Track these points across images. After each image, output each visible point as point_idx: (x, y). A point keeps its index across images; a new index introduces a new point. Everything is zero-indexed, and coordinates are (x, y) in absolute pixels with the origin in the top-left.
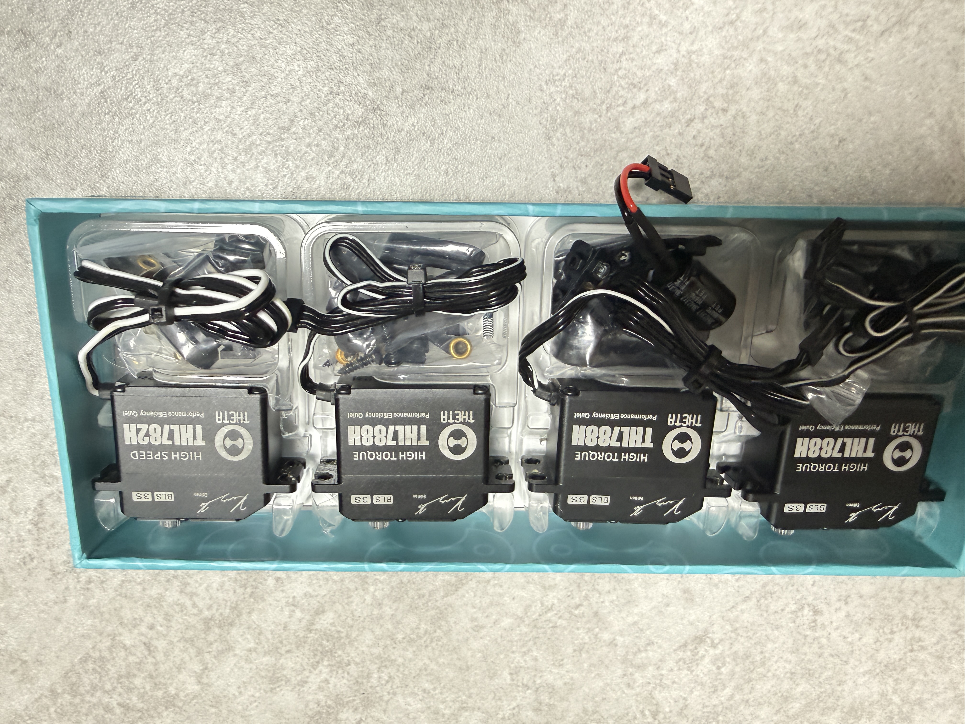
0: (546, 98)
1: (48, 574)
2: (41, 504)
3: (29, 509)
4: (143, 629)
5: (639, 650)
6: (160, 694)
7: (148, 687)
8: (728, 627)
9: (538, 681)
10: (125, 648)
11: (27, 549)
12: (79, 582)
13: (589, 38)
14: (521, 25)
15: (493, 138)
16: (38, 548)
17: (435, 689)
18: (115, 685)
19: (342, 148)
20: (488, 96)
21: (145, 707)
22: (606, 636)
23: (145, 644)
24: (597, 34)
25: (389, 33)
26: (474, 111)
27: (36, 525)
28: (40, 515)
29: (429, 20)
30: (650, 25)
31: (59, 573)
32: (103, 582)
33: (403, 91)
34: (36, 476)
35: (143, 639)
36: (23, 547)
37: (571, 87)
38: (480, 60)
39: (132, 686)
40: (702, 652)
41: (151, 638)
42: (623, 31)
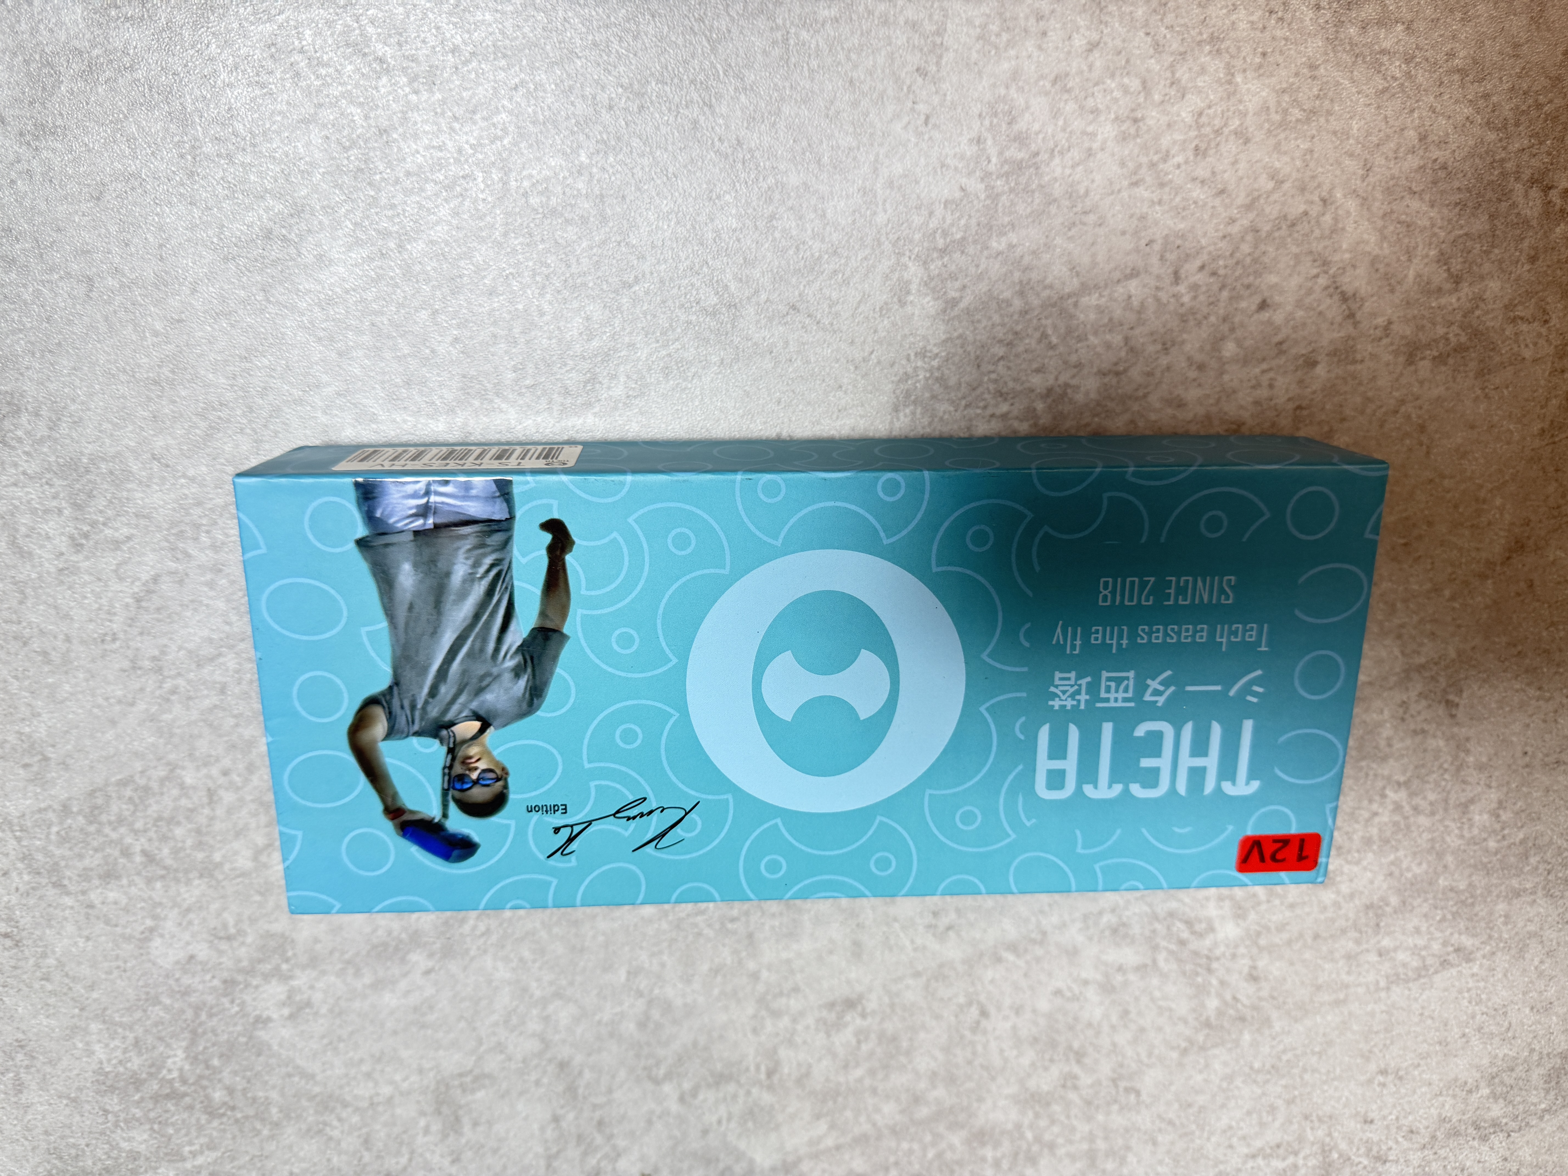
0: (909, 370)
1: (126, 664)
2: (156, 579)
3: (139, 579)
4: (215, 771)
5: (781, 994)
6: (200, 856)
7: (189, 842)
8: (886, 1000)
9: (656, 991)
10: (182, 786)
11: (115, 626)
12: (160, 687)
13: (975, 329)
14: (914, 287)
15: (841, 387)
16: (128, 629)
17: (534, 961)
18: (149, 826)
19: (679, 330)
20: (852, 342)
21: (175, 866)
22: (751, 965)
23: (209, 790)
24: (985, 328)
25: (777, 235)
26: (832, 352)
27: (138, 600)
28: (149, 592)
29: (823, 240)
30: (1039, 341)
31: (140, 668)
32: (189, 698)
33: (768, 300)
34: (167, 544)
35: (210, 784)
36: (110, 621)
37: (939, 369)
38: (860, 302)
39: (170, 835)
40: (848, 1018)
41: (220, 786)
42: (1010, 337)
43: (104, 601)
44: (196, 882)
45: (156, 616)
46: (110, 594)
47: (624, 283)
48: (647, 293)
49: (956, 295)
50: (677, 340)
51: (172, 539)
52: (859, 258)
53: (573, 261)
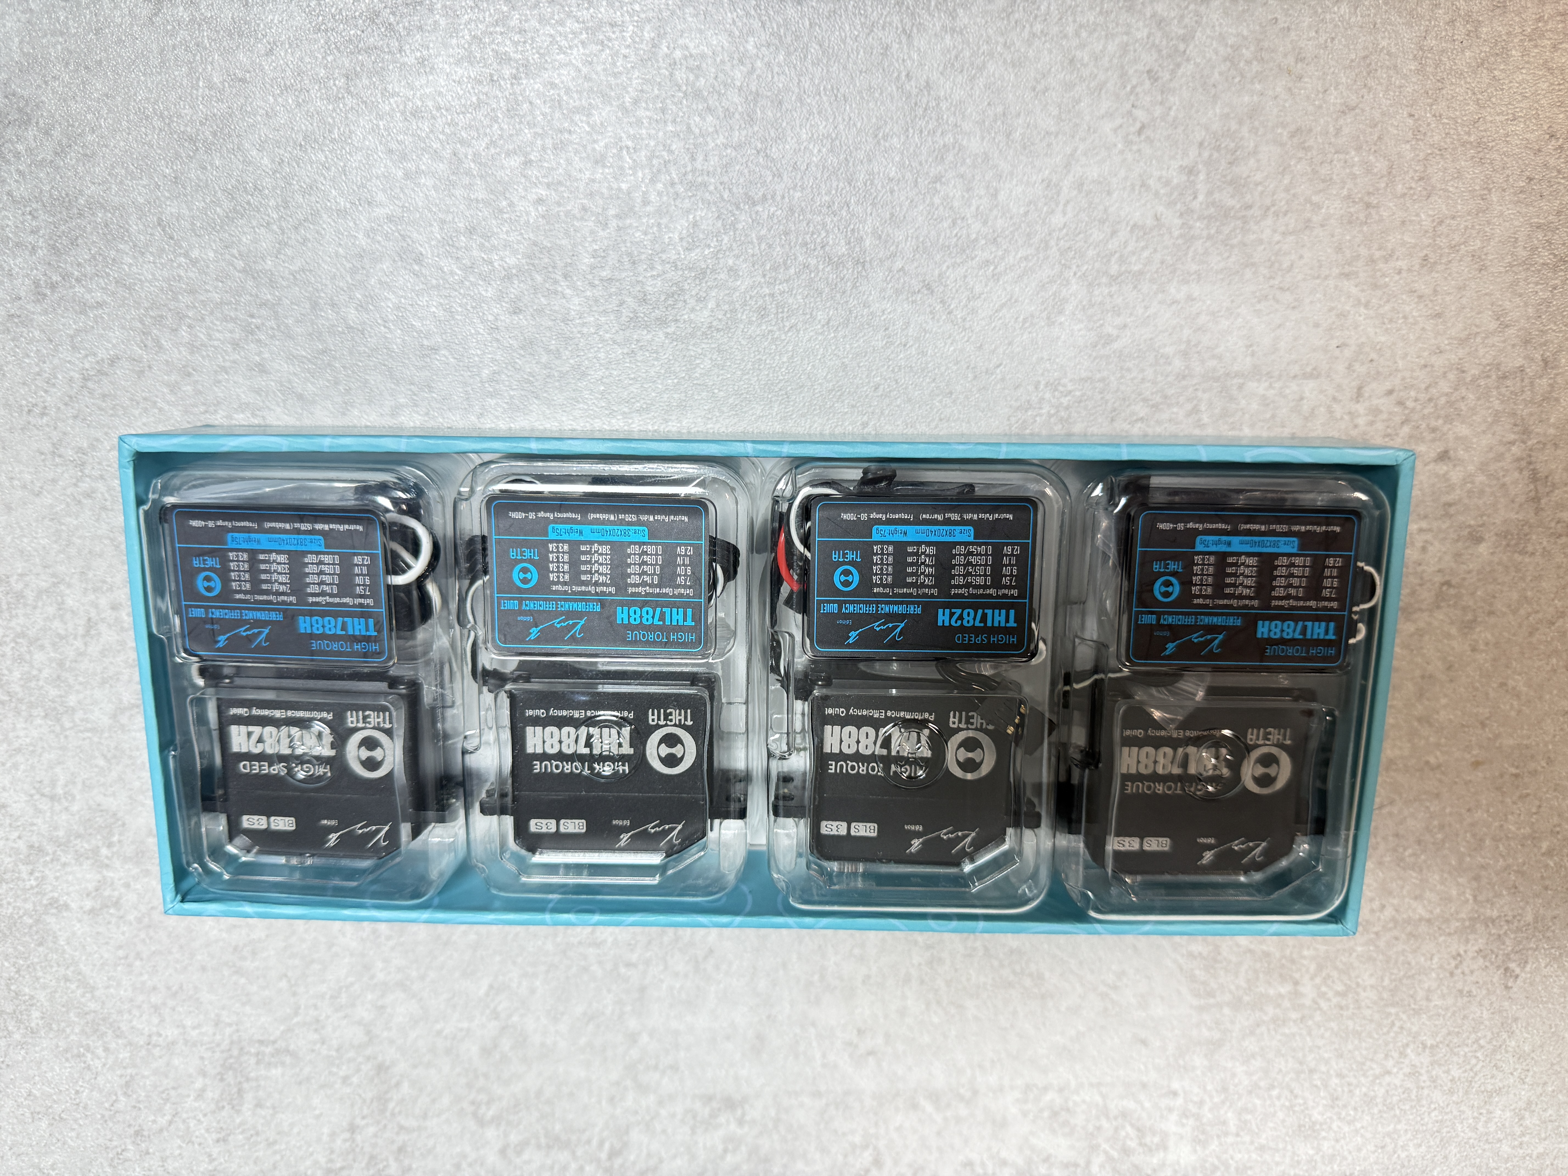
23: (89, 619)
27: (86, 379)
28: (100, 372)
31: (60, 456)
32: (104, 508)
43: (46, 367)
44: (39, 721)
45: (99, 402)
46: (56, 361)
47: (749, 197)
48: (771, 217)
49: (1115, 332)
50: (787, 281)
51: (148, 321)
52: (1019, 255)
53: (700, 158)
